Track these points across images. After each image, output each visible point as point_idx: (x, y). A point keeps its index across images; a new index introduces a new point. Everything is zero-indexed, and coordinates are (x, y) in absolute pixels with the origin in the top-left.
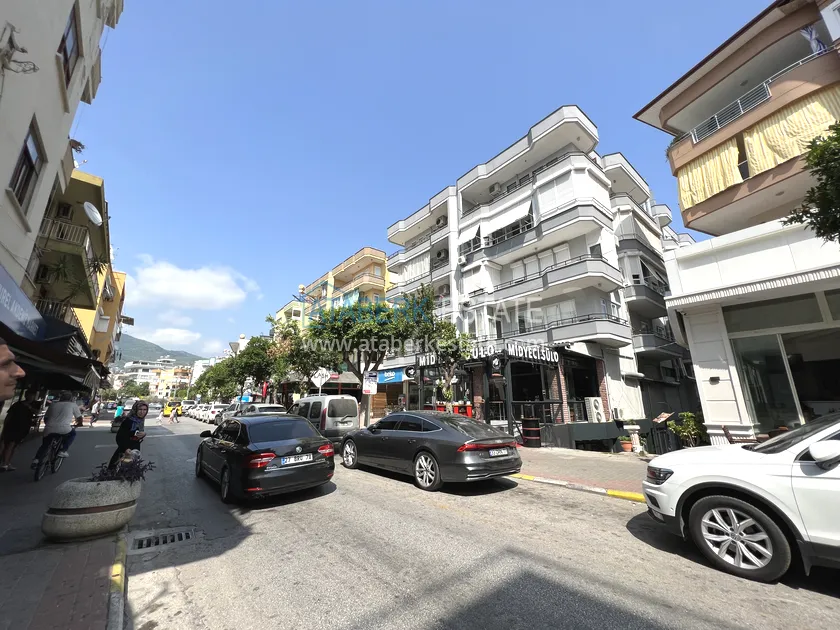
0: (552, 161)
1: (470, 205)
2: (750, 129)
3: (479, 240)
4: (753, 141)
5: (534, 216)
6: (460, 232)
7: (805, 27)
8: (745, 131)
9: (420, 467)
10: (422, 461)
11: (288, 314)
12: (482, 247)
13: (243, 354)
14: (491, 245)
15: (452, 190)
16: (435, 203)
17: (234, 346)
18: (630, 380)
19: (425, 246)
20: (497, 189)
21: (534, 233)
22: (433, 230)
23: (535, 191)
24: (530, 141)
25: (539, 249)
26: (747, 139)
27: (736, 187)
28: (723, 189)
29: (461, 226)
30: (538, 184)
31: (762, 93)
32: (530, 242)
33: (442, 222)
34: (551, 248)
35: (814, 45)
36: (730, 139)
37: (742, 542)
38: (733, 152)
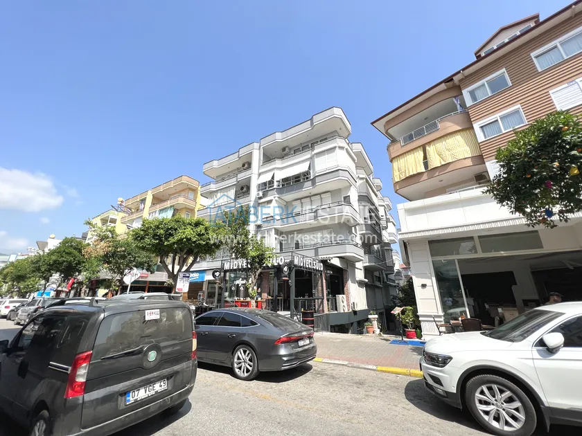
0: (324, 139)
1: (268, 158)
2: (429, 143)
3: (273, 182)
4: (431, 150)
5: (311, 171)
6: (260, 175)
7: (455, 97)
8: (426, 144)
9: (239, 358)
10: (240, 353)
11: (104, 221)
12: (275, 187)
13: (52, 253)
14: (281, 187)
15: (256, 145)
16: (243, 152)
17: (42, 245)
18: (361, 284)
19: (233, 181)
20: (287, 150)
21: (309, 183)
22: (239, 171)
23: (313, 156)
24: (312, 124)
25: (312, 194)
26: (427, 148)
27: (421, 174)
28: (415, 173)
29: (261, 171)
30: (316, 151)
31: (435, 125)
32: (307, 188)
33: (246, 166)
34: (320, 194)
35: (458, 106)
36: (419, 147)
37: (504, 410)
38: (420, 154)
